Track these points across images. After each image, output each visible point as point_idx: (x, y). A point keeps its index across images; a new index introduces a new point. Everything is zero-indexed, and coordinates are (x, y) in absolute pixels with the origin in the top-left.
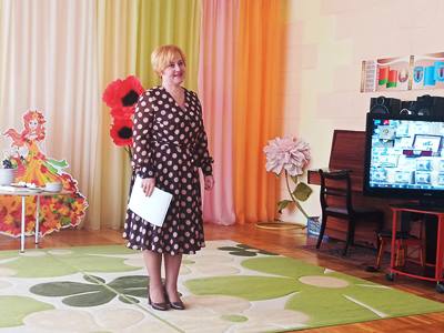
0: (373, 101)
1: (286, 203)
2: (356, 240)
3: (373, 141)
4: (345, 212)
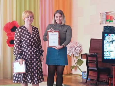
0: (105, 27)
1: (74, 67)
2: (100, 79)
3: (105, 42)
4: (96, 69)
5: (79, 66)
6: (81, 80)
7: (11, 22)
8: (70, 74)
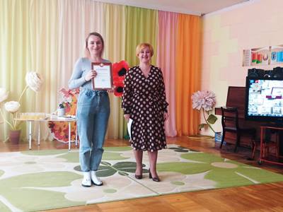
1: (204, 125)
5: (211, 125)
6: (213, 145)
7: (119, 62)
8: (198, 135)
